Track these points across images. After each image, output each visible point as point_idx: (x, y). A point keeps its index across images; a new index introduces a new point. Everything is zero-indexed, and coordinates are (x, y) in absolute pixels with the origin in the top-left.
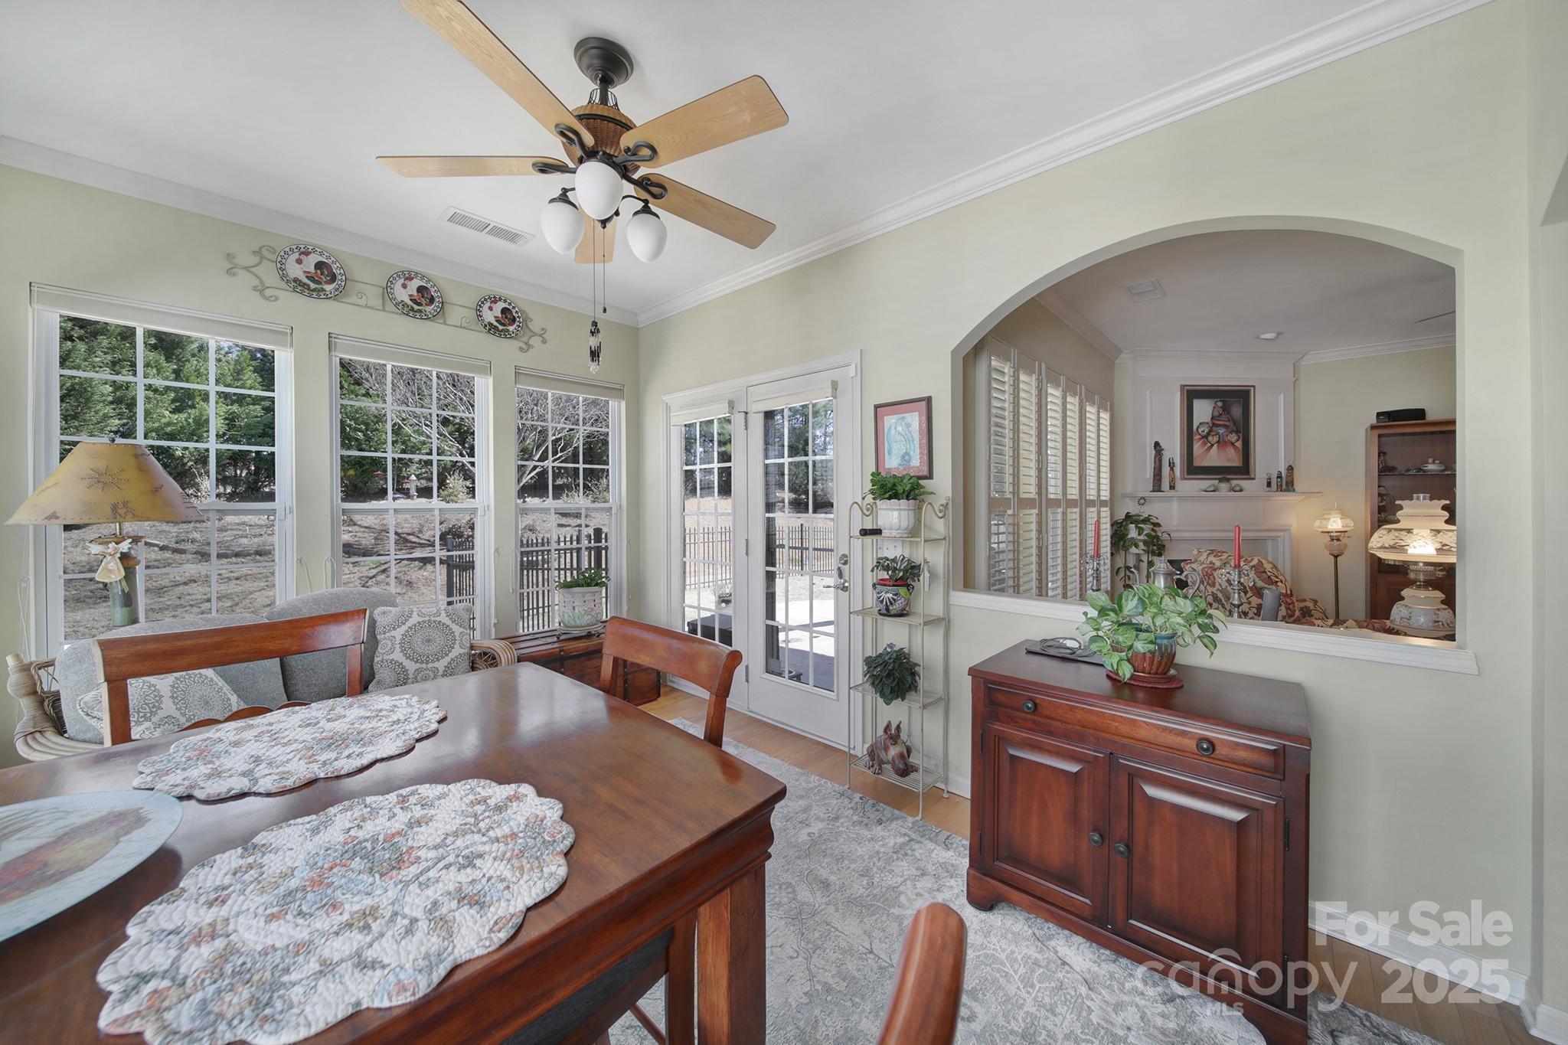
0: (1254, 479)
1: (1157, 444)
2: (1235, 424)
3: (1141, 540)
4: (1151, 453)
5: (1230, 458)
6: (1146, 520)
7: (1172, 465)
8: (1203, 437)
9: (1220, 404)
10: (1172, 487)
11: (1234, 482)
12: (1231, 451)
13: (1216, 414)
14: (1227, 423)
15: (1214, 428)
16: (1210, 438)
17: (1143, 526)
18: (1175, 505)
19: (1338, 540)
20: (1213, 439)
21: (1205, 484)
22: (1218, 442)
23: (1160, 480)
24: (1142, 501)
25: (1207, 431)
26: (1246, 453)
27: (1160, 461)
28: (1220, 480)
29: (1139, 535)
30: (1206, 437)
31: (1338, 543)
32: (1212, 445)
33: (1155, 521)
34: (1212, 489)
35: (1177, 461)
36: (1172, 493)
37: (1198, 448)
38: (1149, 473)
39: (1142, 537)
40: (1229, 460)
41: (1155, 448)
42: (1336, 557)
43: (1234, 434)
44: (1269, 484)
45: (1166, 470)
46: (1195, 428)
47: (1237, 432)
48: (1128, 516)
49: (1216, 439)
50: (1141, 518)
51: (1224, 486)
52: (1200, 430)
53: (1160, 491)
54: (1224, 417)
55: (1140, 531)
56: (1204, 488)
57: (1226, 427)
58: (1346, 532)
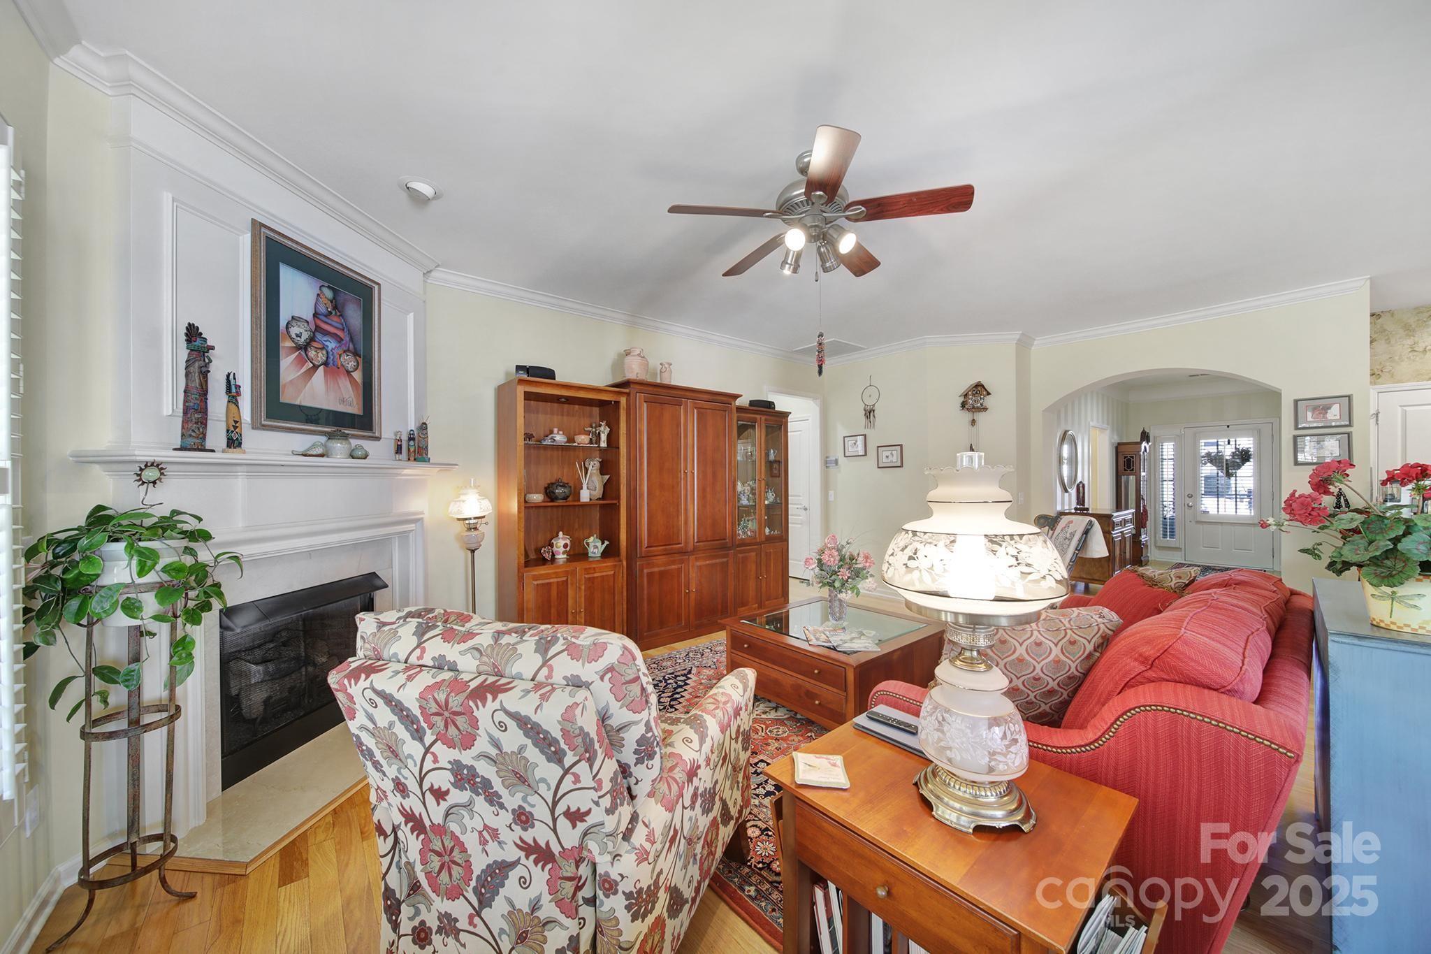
0: (378, 439)
1: (192, 333)
2: (352, 339)
3: (149, 587)
4: (173, 355)
5: (343, 398)
6: (165, 526)
7: (232, 391)
8: (298, 347)
9: (329, 294)
10: (234, 442)
11: (354, 442)
12: (345, 383)
13: (322, 309)
14: (339, 333)
15: (319, 336)
16: (312, 353)
17: (155, 545)
18: (239, 484)
19: (476, 529)
20: (318, 356)
21: (301, 441)
22: (326, 364)
23: (203, 422)
24: (151, 474)
25: (305, 336)
26: (368, 392)
27: (204, 374)
28: (330, 436)
29: (141, 573)
30: (305, 347)
31: (476, 533)
32: (315, 367)
33: (192, 525)
34: (320, 451)
35: (245, 381)
36: (234, 456)
37: (288, 366)
38: (170, 402)
39: (151, 577)
40: (343, 401)
41: (189, 341)
42: (473, 551)
43: (350, 357)
44: (399, 450)
45: (217, 403)
46: (283, 324)
47: (356, 354)
48: (99, 518)
49: (321, 357)
50: (148, 522)
51: (338, 446)
52: (294, 331)
53: (203, 449)
54: (335, 320)
55: (146, 560)
56: (301, 449)
57: (340, 340)
58: (484, 517)
